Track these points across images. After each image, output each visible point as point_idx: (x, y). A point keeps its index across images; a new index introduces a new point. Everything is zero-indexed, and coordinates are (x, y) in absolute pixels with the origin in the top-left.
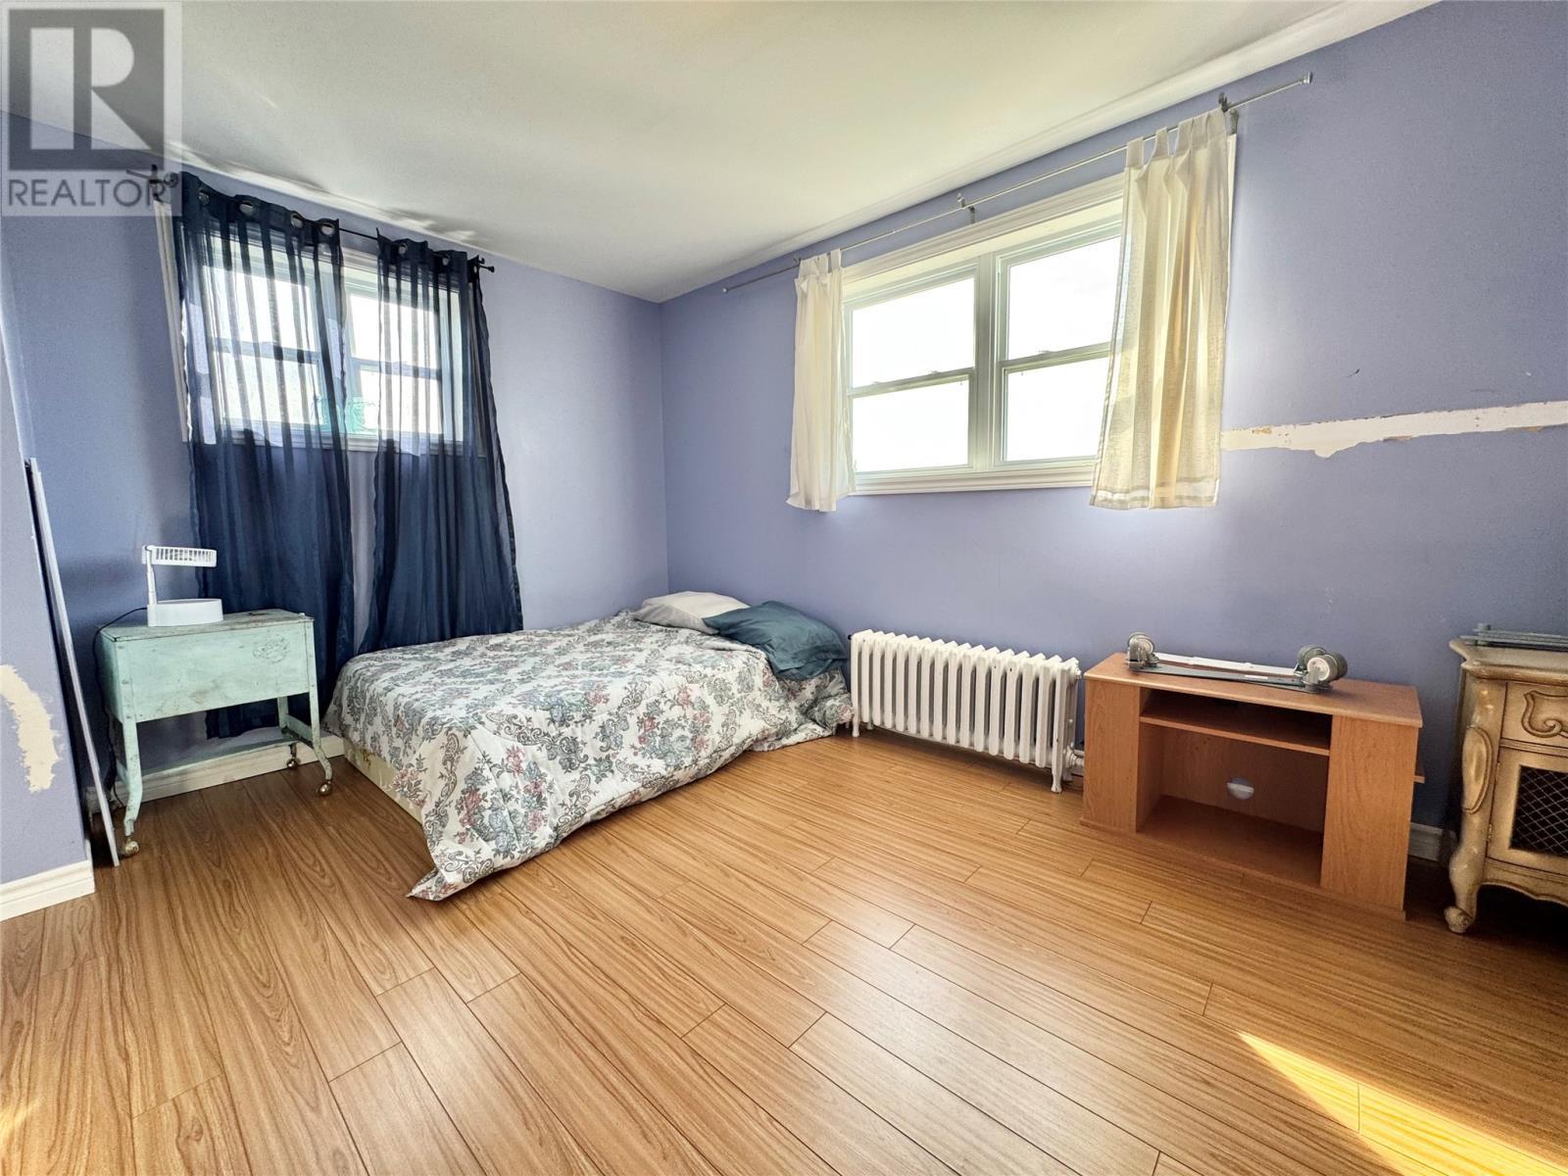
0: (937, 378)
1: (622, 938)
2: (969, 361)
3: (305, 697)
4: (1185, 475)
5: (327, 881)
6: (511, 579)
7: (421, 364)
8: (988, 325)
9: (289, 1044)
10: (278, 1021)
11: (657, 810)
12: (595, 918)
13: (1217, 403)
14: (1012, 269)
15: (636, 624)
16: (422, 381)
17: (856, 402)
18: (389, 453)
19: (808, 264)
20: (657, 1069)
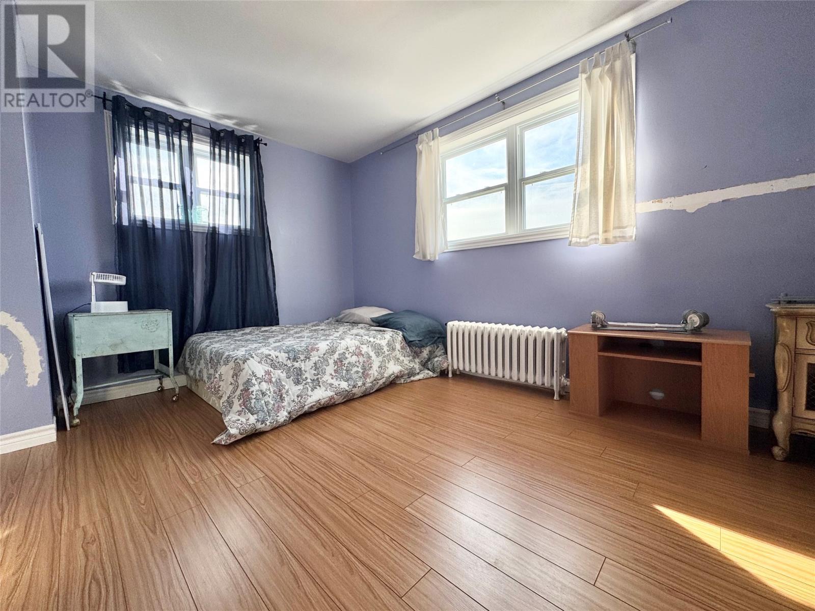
0: (488, 190)
1: (320, 461)
2: (505, 180)
3: (167, 350)
4: (616, 226)
5: (171, 437)
6: (273, 299)
7: (230, 191)
8: (514, 162)
9: (144, 505)
10: (140, 495)
11: (343, 408)
12: (307, 453)
13: (632, 186)
14: (525, 132)
15: (337, 323)
16: (230, 200)
17: (448, 206)
18: (213, 234)
19: (423, 137)
20: (333, 518)
